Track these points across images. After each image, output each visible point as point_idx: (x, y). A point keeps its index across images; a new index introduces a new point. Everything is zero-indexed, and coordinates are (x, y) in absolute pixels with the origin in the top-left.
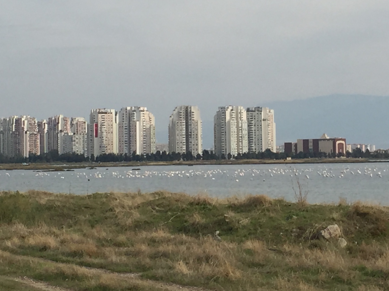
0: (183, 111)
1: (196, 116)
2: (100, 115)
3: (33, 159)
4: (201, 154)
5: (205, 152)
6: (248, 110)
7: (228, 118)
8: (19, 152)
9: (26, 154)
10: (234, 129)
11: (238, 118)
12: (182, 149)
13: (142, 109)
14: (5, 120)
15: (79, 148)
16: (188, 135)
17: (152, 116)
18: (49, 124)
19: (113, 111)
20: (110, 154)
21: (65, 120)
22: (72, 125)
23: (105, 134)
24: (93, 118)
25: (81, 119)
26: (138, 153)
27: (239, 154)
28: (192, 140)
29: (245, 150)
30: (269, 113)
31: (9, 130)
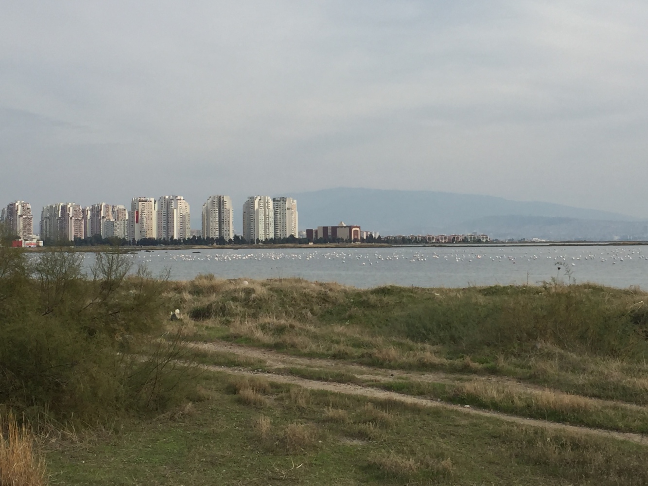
0: (216, 200)
1: (228, 205)
2: (140, 203)
3: (78, 242)
4: (232, 239)
5: (236, 237)
6: (274, 200)
7: (256, 207)
8: (66, 236)
9: (71, 238)
10: (261, 216)
11: (266, 207)
12: (215, 234)
13: (179, 198)
14: (51, 207)
15: (120, 232)
16: (221, 222)
17: (187, 204)
18: (92, 210)
19: (153, 200)
20: (150, 238)
21: (107, 207)
22: (113, 212)
23: (145, 220)
24: (134, 206)
25: (122, 207)
26: (175, 237)
27: (266, 239)
28: (225, 227)
29: (272, 236)
30: (292, 203)
31: (56, 215)
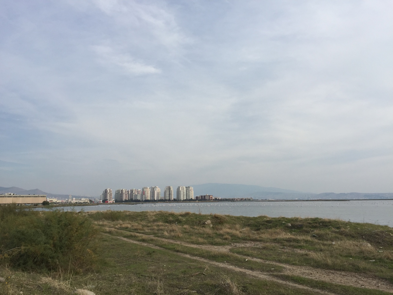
0: (168, 188)
1: (172, 189)
2: (145, 189)
3: (126, 201)
4: (173, 199)
5: (174, 199)
6: (186, 187)
7: (180, 189)
8: (122, 199)
9: (124, 200)
10: (182, 193)
11: (183, 190)
12: (168, 198)
13: (157, 187)
14: (118, 190)
15: (139, 198)
16: (169, 194)
17: (159, 189)
18: (131, 191)
19: (149, 188)
20: (147, 200)
21: (135, 190)
22: (137, 191)
23: (146, 194)
24: (143, 190)
25: (140, 190)
26: (155, 199)
27: (183, 200)
28: (171, 196)
29: (185, 199)
30: (191, 188)
31: (119, 193)
